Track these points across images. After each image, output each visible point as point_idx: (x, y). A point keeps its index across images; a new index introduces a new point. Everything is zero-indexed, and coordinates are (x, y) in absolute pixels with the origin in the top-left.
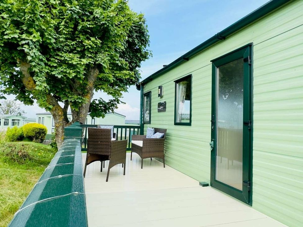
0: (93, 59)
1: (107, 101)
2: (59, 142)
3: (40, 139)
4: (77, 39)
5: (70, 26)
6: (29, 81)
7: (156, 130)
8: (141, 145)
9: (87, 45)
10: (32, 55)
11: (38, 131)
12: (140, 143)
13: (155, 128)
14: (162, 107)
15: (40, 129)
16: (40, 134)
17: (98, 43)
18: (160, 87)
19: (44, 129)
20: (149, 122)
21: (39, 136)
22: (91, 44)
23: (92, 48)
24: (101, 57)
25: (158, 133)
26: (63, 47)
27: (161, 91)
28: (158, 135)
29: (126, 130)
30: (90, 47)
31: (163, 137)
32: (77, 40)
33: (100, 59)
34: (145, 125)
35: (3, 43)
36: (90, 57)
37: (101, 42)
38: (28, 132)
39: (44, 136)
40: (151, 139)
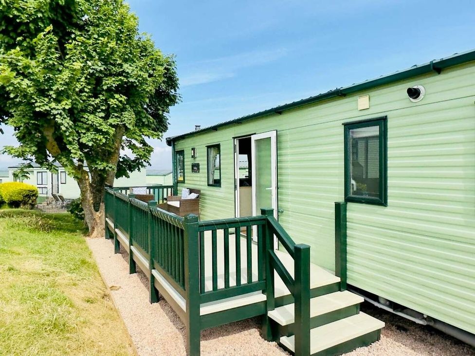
0: (120, 118)
1: (133, 159)
2: (86, 208)
3: (30, 204)
4: (101, 96)
5: (92, 82)
6: (54, 146)
7: (191, 191)
8: (178, 206)
9: (112, 104)
10: (66, 125)
11: (27, 193)
12: (176, 204)
13: (190, 189)
14: (196, 167)
15: (29, 191)
16: (30, 198)
17: (123, 100)
18: (193, 149)
19: (34, 191)
20: (183, 182)
21: (29, 201)
22: (117, 103)
23: (118, 106)
24: (127, 116)
25: (193, 194)
26: (87, 107)
27: (194, 152)
28: (194, 196)
29: (159, 191)
30: (115, 106)
31: (198, 197)
32: (101, 98)
33: (126, 119)
34: (179, 184)
35: (32, 113)
36: (117, 117)
37: (126, 98)
38: (11, 196)
39: (35, 200)
40: (187, 200)
